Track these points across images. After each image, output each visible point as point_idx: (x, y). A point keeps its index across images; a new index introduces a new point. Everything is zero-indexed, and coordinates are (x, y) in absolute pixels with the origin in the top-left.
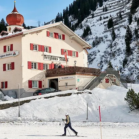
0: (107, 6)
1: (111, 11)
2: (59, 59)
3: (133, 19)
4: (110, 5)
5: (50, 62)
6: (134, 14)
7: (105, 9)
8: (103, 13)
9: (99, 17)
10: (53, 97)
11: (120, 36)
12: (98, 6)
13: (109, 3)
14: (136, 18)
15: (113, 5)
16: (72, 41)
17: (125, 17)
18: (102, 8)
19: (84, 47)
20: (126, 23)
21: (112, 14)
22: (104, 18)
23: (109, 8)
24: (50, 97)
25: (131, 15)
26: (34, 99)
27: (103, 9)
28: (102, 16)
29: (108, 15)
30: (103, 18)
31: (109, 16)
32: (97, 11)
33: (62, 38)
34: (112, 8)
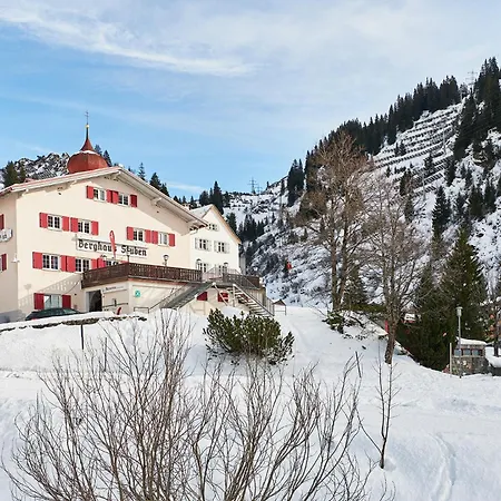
0: (405, 143)
1: (414, 153)
2: (119, 249)
3: (458, 173)
4: (414, 140)
5: (96, 256)
6: (460, 161)
7: (401, 151)
8: (394, 159)
9: (384, 170)
10: (55, 325)
11: (425, 212)
12: (386, 143)
13: (410, 135)
14: (463, 170)
15: (420, 139)
16: (158, 209)
17: (441, 168)
18: (394, 146)
19: (191, 224)
20: (440, 182)
21: (413, 161)
22: (397, 171)
23: (410, 148)
24: (47, 326)
25: (454, 163)
26: (9, 330)
27: (396, 150)
28: (392, 167)
29: (406, 164)
30: (393, 171)
31: (408, 167)
32: (381, 155)
33: (129, 202)
34: (417, 146)
